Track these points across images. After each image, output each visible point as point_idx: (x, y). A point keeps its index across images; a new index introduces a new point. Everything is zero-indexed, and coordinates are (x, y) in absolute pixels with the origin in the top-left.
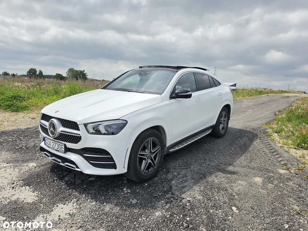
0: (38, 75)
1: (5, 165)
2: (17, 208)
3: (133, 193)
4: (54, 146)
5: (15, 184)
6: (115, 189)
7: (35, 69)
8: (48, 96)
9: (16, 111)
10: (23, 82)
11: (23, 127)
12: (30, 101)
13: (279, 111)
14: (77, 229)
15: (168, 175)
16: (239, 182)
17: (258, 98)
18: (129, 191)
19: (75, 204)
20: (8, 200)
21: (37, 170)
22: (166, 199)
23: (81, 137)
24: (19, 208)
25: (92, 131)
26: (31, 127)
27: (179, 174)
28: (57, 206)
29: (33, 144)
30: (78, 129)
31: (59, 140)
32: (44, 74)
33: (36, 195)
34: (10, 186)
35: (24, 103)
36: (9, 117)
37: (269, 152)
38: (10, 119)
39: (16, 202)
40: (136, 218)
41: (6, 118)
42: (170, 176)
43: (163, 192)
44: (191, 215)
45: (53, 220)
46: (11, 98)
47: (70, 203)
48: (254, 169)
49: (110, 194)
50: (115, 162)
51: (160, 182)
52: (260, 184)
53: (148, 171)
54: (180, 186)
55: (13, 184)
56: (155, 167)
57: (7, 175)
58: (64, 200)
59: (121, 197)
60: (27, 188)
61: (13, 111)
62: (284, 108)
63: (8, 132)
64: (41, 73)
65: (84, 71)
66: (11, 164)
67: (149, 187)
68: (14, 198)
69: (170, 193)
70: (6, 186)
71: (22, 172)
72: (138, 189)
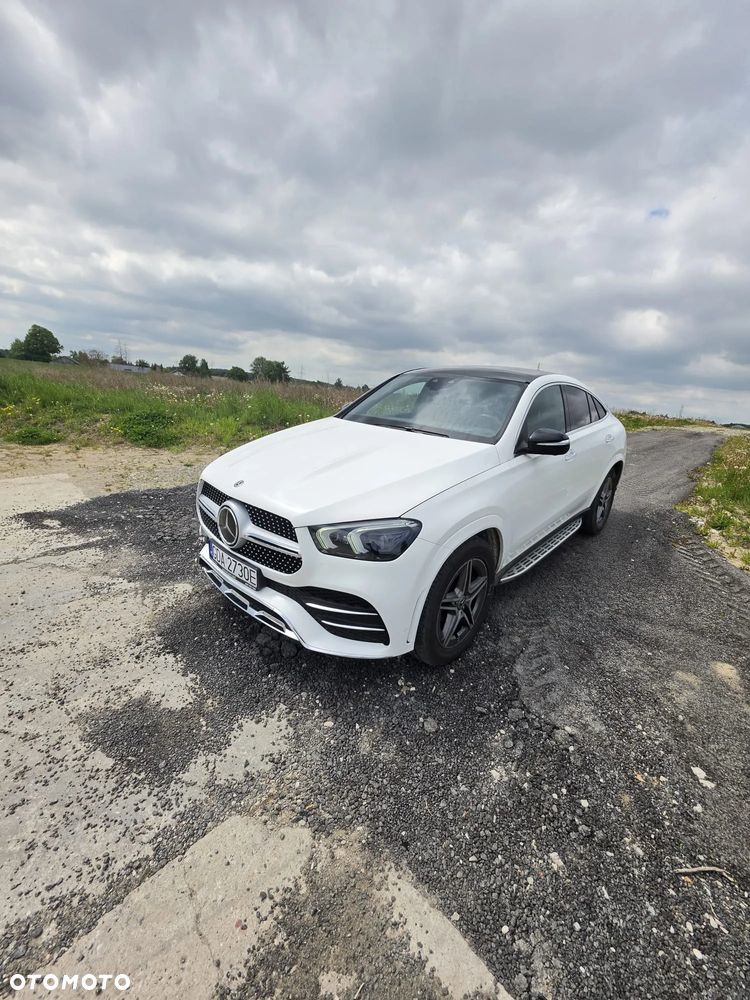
0: (198, 370)
1: (125, 585)
2: (142, 728)
3: (423, 695)
4: (232, 568)
5: (143, 646)
6: (378, 681)
7: (194, 358)
8: (218, 416)
9: (156, 447)
10: (170, 383)
11: (167, 484)
12: (183, 425)
13: (696, 470)
14: (293, 822)
15: (500, 644)
16: (679, 674)
17: (636, 434)
18: (413, 689)
19: (284, 722)
20: (125, 699)
21: (195, 603)
22: (511, 723)
23: (299, 560)
24: (148, 727)
25: (328, 544)
26: (184, 484)
27: (526, 643)
28: (240, 727)
29: (186, 530)
30: (294, 538)
31: (244, 555)
32: (210, 368)
33: (190, 684)
34: (132, 652)
35: (172, 430)
36: (142, 458)
37: (719, 582)
38: (143, 464)
39: (141, 705)
40: (443, 787)
41: (136, 461)
42: (505, 648)
43: (499, 701)
44: (590, 789)
45: (230, 778)
46: (146, 418)
47: (273, 717)
48: (702, 633)
49: (367, 695)
50: (385, 628)
51: (483, 665)
52: (739, 688)
53: (456, 636)
54: (538, 683)
55: (139, 644)
56: (471, 626)
57: (126, 617)
58: (257, 705)
59: (395, 708)
60: (170, 658)
61: (150, 446)
62: (701, 461)
63: (137, 496)
64: (205, 364)
65: (283, 363)
66: (138, 584)
67: (461, 681)
68: (137, 692)
69: (516, 703)
70: (122, 650)
71: (161, 608)
72: (433, 684)
